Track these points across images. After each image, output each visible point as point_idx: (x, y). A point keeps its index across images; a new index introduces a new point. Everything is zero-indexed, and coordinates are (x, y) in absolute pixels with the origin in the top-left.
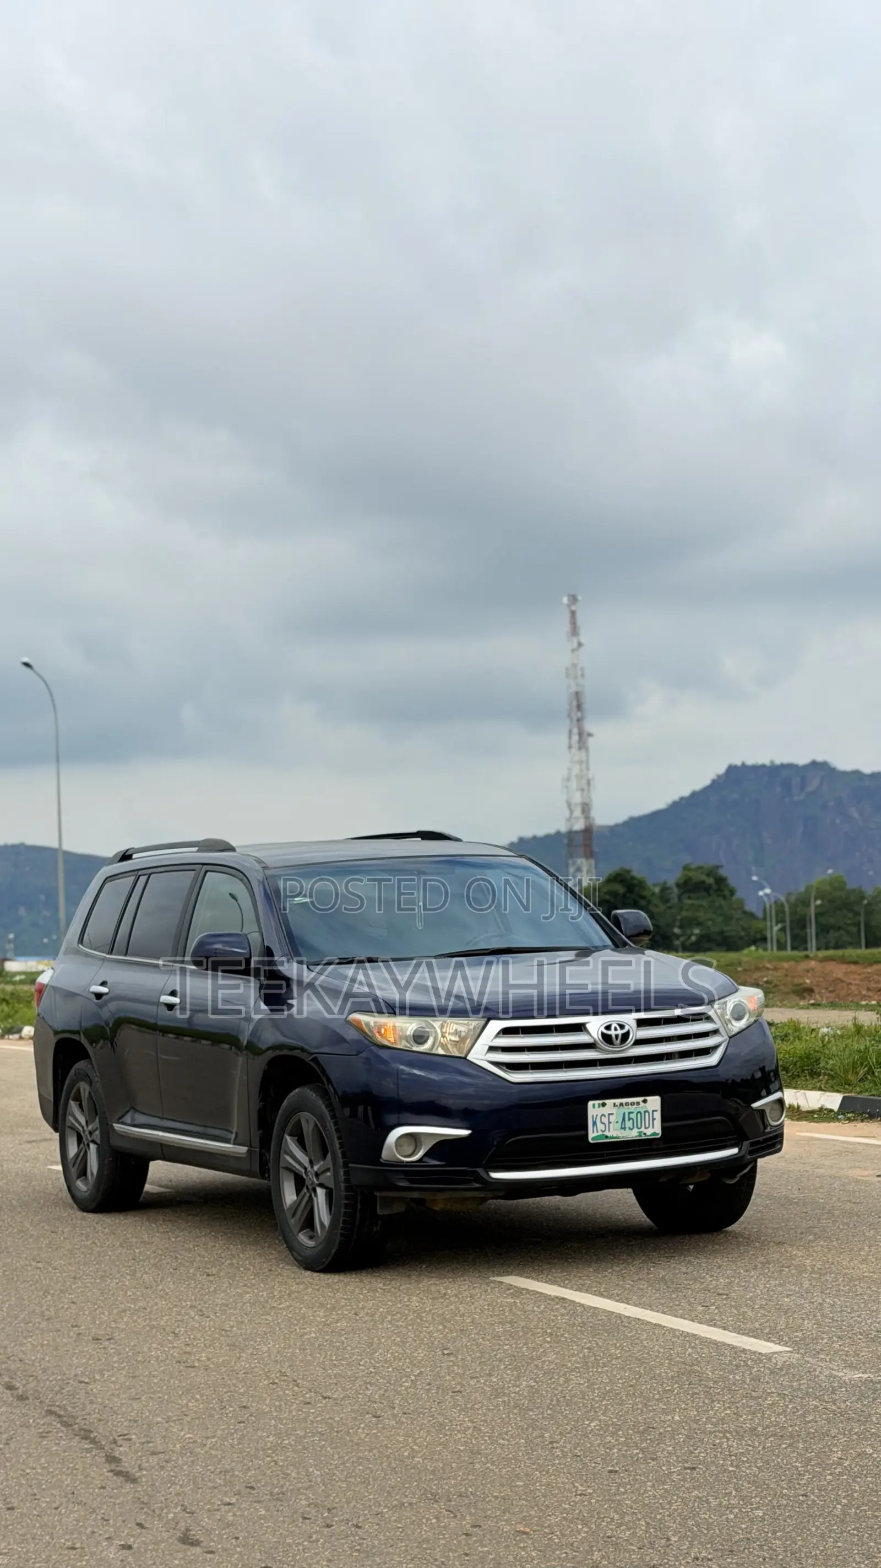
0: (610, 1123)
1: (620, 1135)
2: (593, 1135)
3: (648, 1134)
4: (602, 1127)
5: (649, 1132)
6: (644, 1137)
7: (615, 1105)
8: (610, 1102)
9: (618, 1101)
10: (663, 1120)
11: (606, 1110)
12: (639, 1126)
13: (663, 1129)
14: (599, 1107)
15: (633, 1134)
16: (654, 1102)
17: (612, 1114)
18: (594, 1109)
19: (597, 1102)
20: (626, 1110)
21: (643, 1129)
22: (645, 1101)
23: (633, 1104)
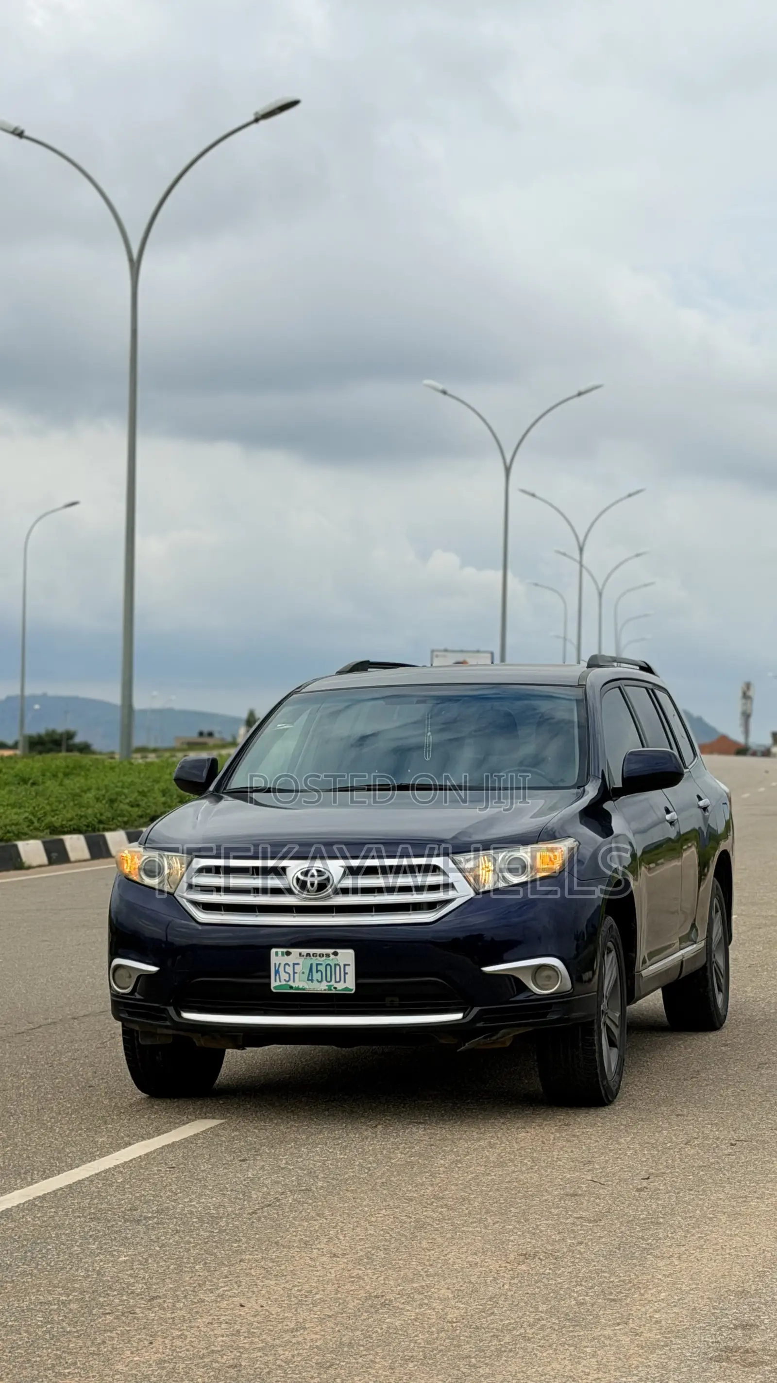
0: (294, 973)
1: (306, 986)
2: (274, 984)
3: (338, 989)
4: (286, 977)
5: (340, 986)
6: (334, 991)
7: (300, 954)
8: (295, 951)
9: (304, 951)
10: (358, 975)
11: (289, 960)
12: (329, 979)
13: (357, 985)
14: (283, 955)
15: (321, 987)
16: (347, 956)
17: (298, 964)
18: (277, 957)
19: (280, 950)
20: (314, 961)
21: (333, 983)
22: (336, 954)
23: (321, 955)
